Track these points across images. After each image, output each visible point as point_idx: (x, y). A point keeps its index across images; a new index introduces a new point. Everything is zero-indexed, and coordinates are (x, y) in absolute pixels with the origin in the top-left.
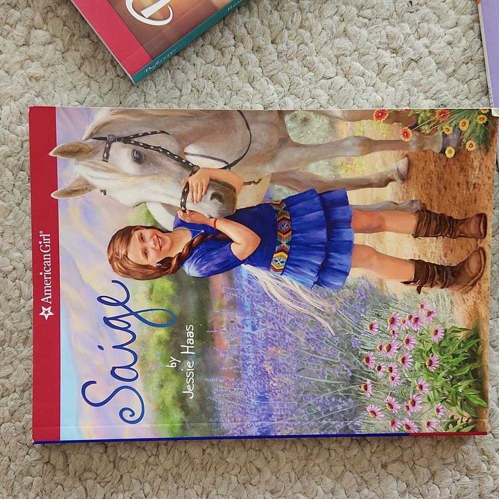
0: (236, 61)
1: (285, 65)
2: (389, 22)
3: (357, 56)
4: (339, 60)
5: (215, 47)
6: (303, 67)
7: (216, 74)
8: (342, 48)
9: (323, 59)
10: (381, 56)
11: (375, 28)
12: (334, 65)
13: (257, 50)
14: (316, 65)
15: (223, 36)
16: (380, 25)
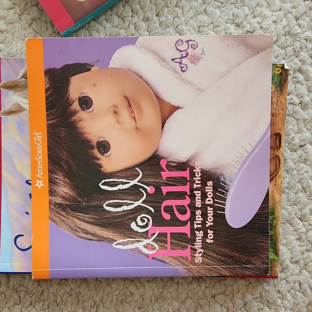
0: (132, 26)
1: (165, 31)
2: (235, 6)
3: (212, 27)
4: (200, 29)
5: (119, 17)
6: (176, 32)
7: (118, 34)
8: (202, 21)
9: (189, 28)
10: (228, 28)
11: (226, 9)
12: (197, 32)
13: (146, 20)
14: (185, 32)
15: (124, 10)
16: (229, 7)
